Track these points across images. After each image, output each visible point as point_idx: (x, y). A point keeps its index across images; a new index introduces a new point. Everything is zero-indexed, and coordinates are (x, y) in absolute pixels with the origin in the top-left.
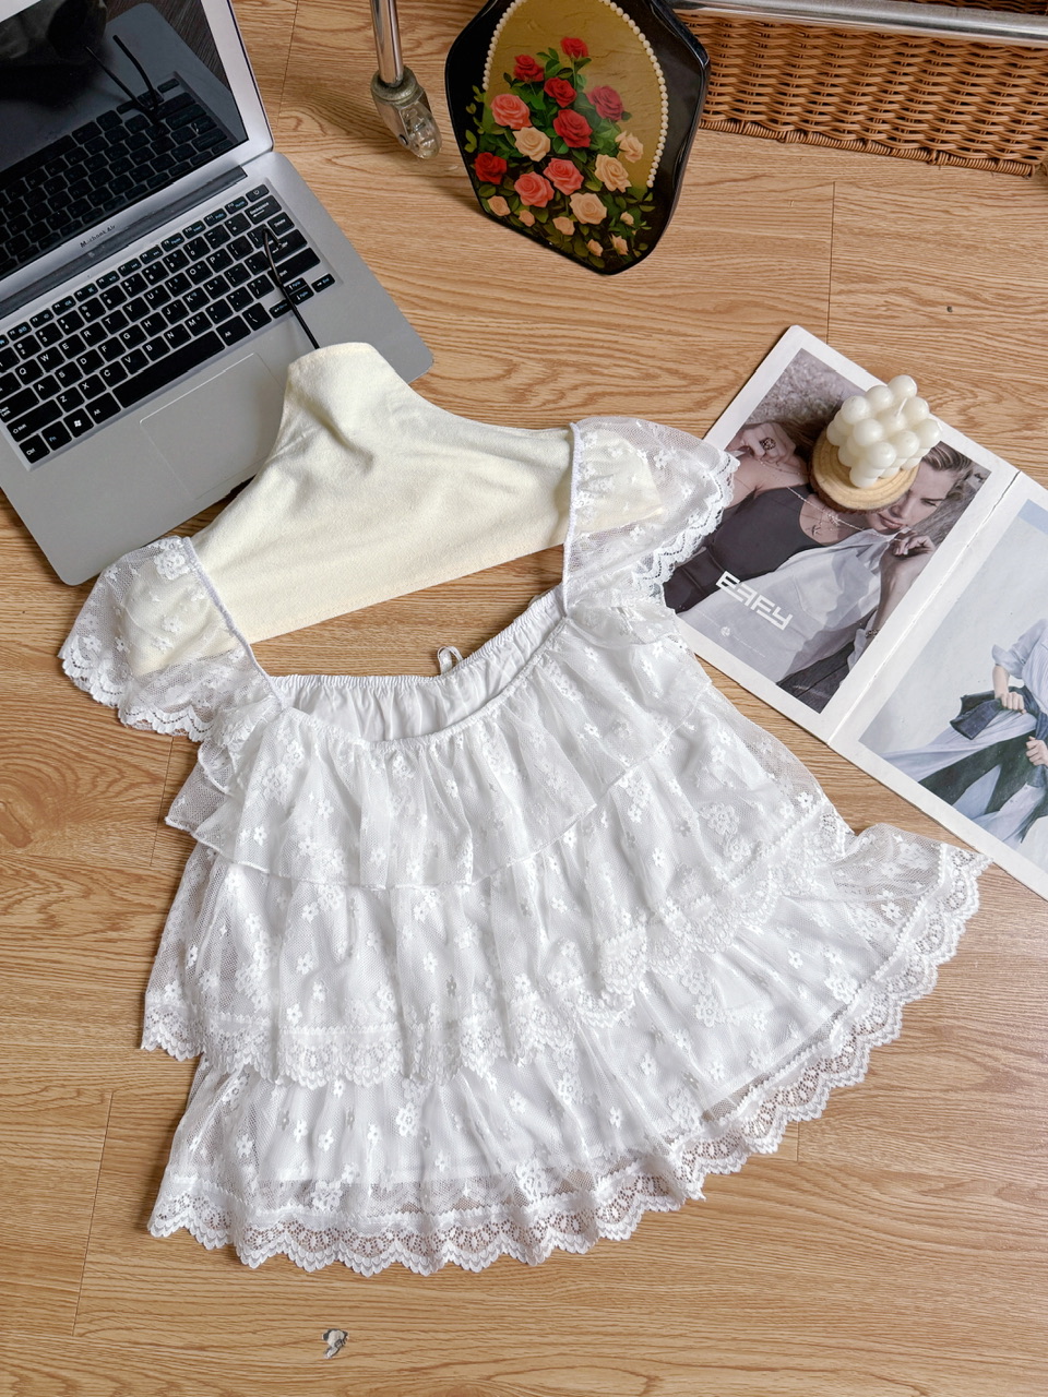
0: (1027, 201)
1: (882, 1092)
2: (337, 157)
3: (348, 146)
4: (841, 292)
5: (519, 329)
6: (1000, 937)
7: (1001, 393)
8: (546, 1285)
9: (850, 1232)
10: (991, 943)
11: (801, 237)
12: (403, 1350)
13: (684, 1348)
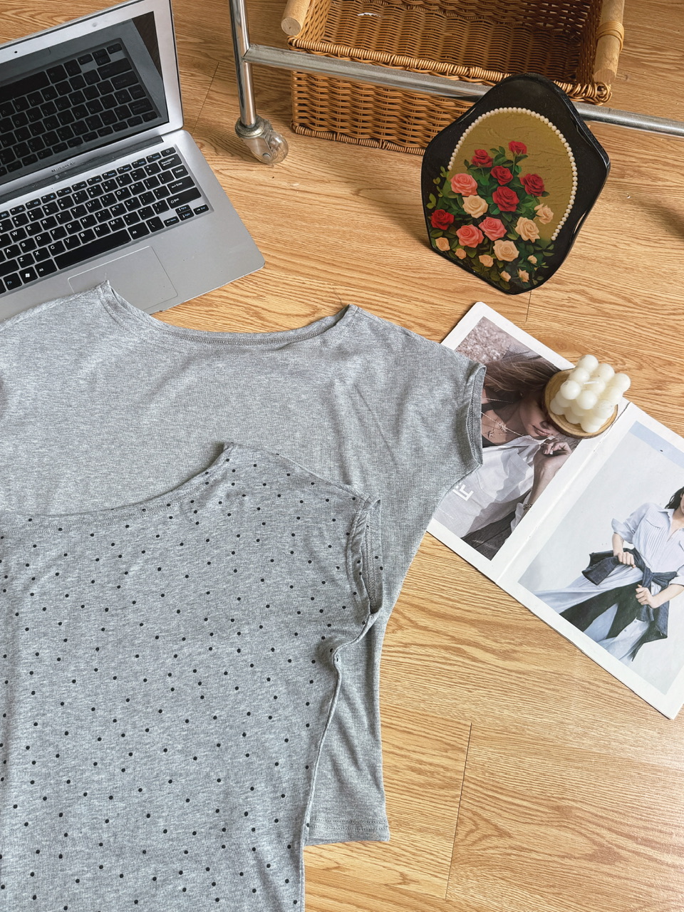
0: (669, 244)
1: (515, 852)
2: (223, 169)
5: (324, 287)
6: (613, 743)
7: (642, 363)
10: (605, 746)
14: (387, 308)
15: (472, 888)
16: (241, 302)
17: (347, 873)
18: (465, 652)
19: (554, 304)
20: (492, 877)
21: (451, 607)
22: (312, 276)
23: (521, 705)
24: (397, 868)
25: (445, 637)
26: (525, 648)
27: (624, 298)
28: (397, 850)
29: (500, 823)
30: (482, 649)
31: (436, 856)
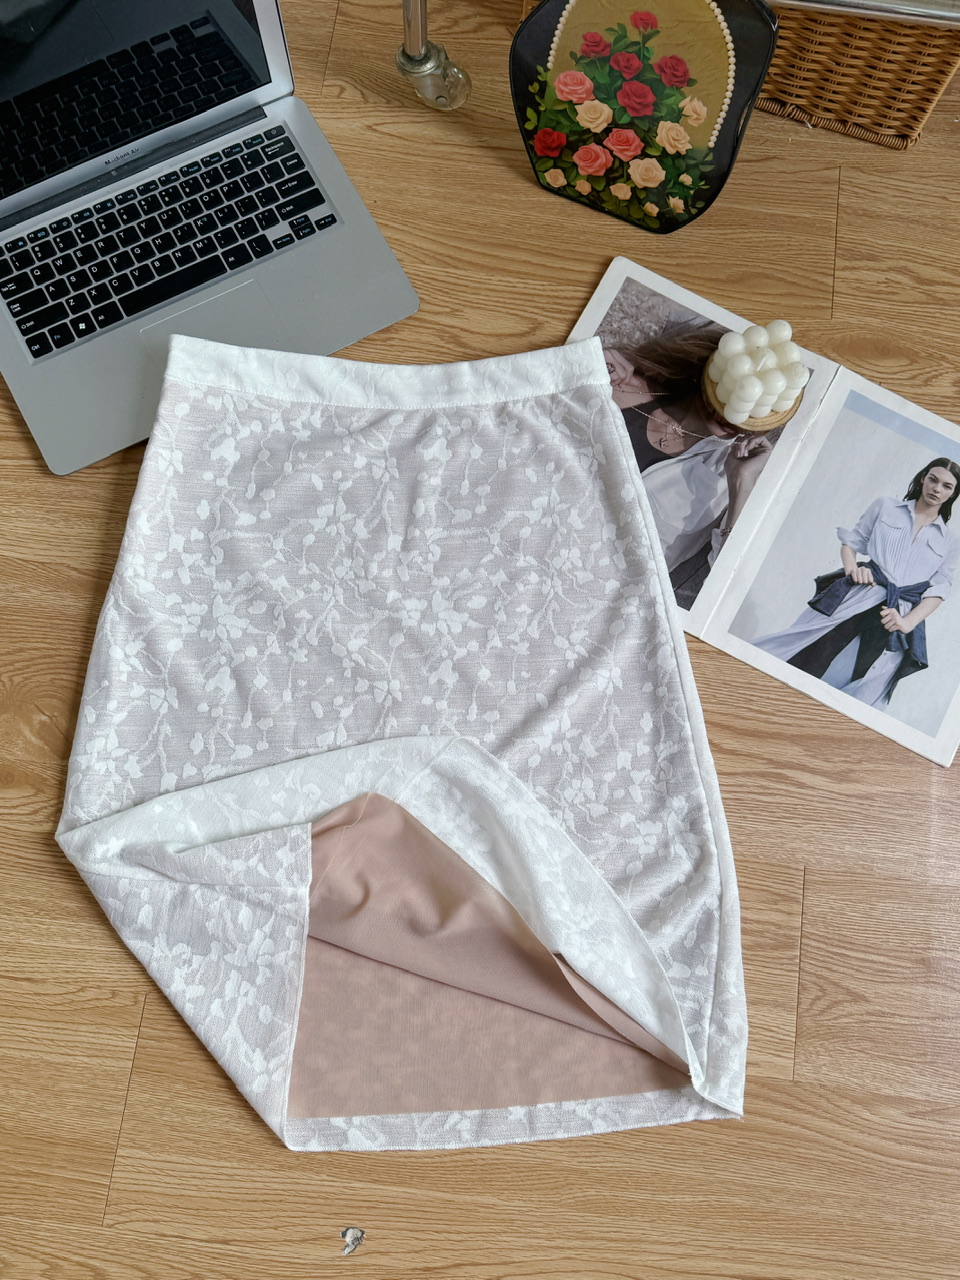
1: (873, 1018)
2: (377, 125)
3: (387, 114)
4: (844, 269)
5: (544, 290)
8: (555, 1191)
9: (841, 1150)
11: (808, 216)
12: (416, 1249)
13: (682, 1257)
15: (825, 1065)
16: (430, 322)
19: (867, 291)
20: (848, 1051)
22: (525, 274)
23: (866, 837)
25: (761, 761)
26: (865, 765)
29: (852, 985)
30: (809, 772)
31: (778, 1033)
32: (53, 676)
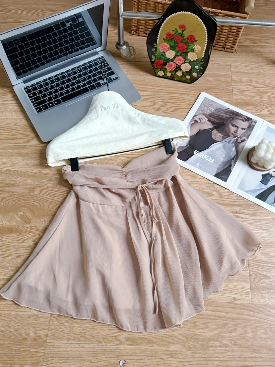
4: (235, 85)
5: (156, 95)
11: (223, 73)
13: (225, 361)
14: (181, 99)
15: (260, 298)
17: (213, 301)
18: (238, 216)
19: (242, 90)
20: (266, 293)
21: (229, 201)
22: (150, 91)
23: (263, 231)
24: (231, 296)
26: (260, 211)
27: (266, 85)
28: (230, 289)
29: (265, 273)
30: (244, 214)
31: (245, 289)
32: (24, 202)
